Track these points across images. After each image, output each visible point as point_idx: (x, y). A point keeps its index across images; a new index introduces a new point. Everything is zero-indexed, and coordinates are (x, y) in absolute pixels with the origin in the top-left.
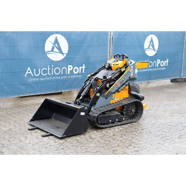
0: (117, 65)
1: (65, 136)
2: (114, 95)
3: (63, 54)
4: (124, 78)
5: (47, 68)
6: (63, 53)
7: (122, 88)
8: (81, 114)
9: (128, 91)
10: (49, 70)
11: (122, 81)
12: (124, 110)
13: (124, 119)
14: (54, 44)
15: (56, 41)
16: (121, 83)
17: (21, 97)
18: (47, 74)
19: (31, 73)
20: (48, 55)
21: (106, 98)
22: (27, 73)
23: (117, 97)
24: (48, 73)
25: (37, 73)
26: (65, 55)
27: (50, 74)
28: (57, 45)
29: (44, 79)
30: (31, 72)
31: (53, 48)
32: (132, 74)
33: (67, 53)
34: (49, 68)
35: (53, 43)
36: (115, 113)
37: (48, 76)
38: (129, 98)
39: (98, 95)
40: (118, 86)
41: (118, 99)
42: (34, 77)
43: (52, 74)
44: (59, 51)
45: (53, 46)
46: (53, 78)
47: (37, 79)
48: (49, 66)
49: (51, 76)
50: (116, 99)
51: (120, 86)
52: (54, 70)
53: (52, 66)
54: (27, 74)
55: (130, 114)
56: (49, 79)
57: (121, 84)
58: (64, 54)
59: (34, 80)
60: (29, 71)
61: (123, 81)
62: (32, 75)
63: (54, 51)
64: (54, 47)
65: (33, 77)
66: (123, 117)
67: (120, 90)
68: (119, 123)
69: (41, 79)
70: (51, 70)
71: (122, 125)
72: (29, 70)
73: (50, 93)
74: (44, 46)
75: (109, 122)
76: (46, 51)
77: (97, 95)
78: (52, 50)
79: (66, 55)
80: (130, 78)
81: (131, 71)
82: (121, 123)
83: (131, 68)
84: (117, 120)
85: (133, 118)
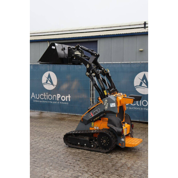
2: (93, 123)
4: (98, 110)
7: (96, 118)
9: (107, 123)
11: (95, 112)
18: (135, 104)
23: (96, 126)
27: (139, 105)
29: (132, 108)
31: (141, 83)
32: (106, 107)
35: (141, 79)
40: (91, 116)
41: (98, 128)
43: (141, 105)
45: (141, 82)
46: (141, 109)
50: (95, 128)
51: (93, 116)
55: (103, 144)
56: (137, 109)
57: (95, 115)
61: (97, 112)
63: (142, 85)
69: (130, 108)
73: (139, 121)
74: (133, 82)
76: (135, 86)
80: (104, 110)
81: (105, 105)
82: (90, 149)
83: (105, 102)
84: (85, 145)
85: (105, 149)
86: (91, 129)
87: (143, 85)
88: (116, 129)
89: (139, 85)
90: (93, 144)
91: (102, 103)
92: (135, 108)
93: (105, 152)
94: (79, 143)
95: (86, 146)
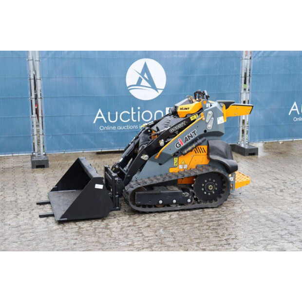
0: (186, 109)
1: (66, 219)
2: (176, 159)
3: (156, 89)
4: (194, 132)
5: (130, 112)
6: (157, 87)
7: (190, 148)
8: (96, 187)
9: (206, 154)
10: (134, 114)
11: (188, 136)
12: (192, 185)
13: (189, 201)
14: (142, 74)
15: (145, 69)
16: (188, 140)
17: (98, 153)
18: (129, 120)
19: (102, 119)
20: (131, 91)
21: (160, 164)
22: (97, 117)
23: (183, 163)
24: (131, 118)
25: (113, 118)
26: (160, 92)
27: (135, 121)
28: (147, 75)
29: (124, 128)
30: (103, 117)
31: (140, 80)
32: (209, 126)
33: (163, 88)
34: (134, 112)
35: (140, 73)
36: (171, 189)
37: (131, 123)
38: (209, 165)
39: (145, 157)
40: (180, 145)
41: (186, 167)
42: (109, 124)
43: (139, 121)
44: (149, 86)
45: (140, 77)
47: (114, 128)
48: (132, 108)
49: (137, 123)
50: (181, 167)
51: (184, 144)
52: (141, 114)
53: (139, 108)
54: (97, 119)
55: (205, 193)
56: (133, 127)
57: (187, 142)
58: (158, 90)
59: (108, 128)
60: (100, 115)
61: (192, 137)
62: (106, 122)
63: (141, 84)
64: (142, 79)
65: (106, 125)
66: (188, 198)
67: (186, 151)
68: (179, 207)
69: (119, 128)
70: (137, 114)
71: (183, 210)
72: (100, 113)
74: (125, 78)
75: (158, 203)
76: (128, 86)
77: (142, 157)
78: (139, 83)
79: (162, 91)
80: (205, 131)
81: (207, 121)
82: (183, 207)
83: (208, 115)
84: (174, 201)
85: (211, 201)
86: (172, 170)
87: (144, 82)
88: (228, 162)
89: (135, 84)
90: (190, 197)
91: (202, 119)
92: (130, 127)
93: (217, 206)
94: (161, 202)
95: (176, 204)
